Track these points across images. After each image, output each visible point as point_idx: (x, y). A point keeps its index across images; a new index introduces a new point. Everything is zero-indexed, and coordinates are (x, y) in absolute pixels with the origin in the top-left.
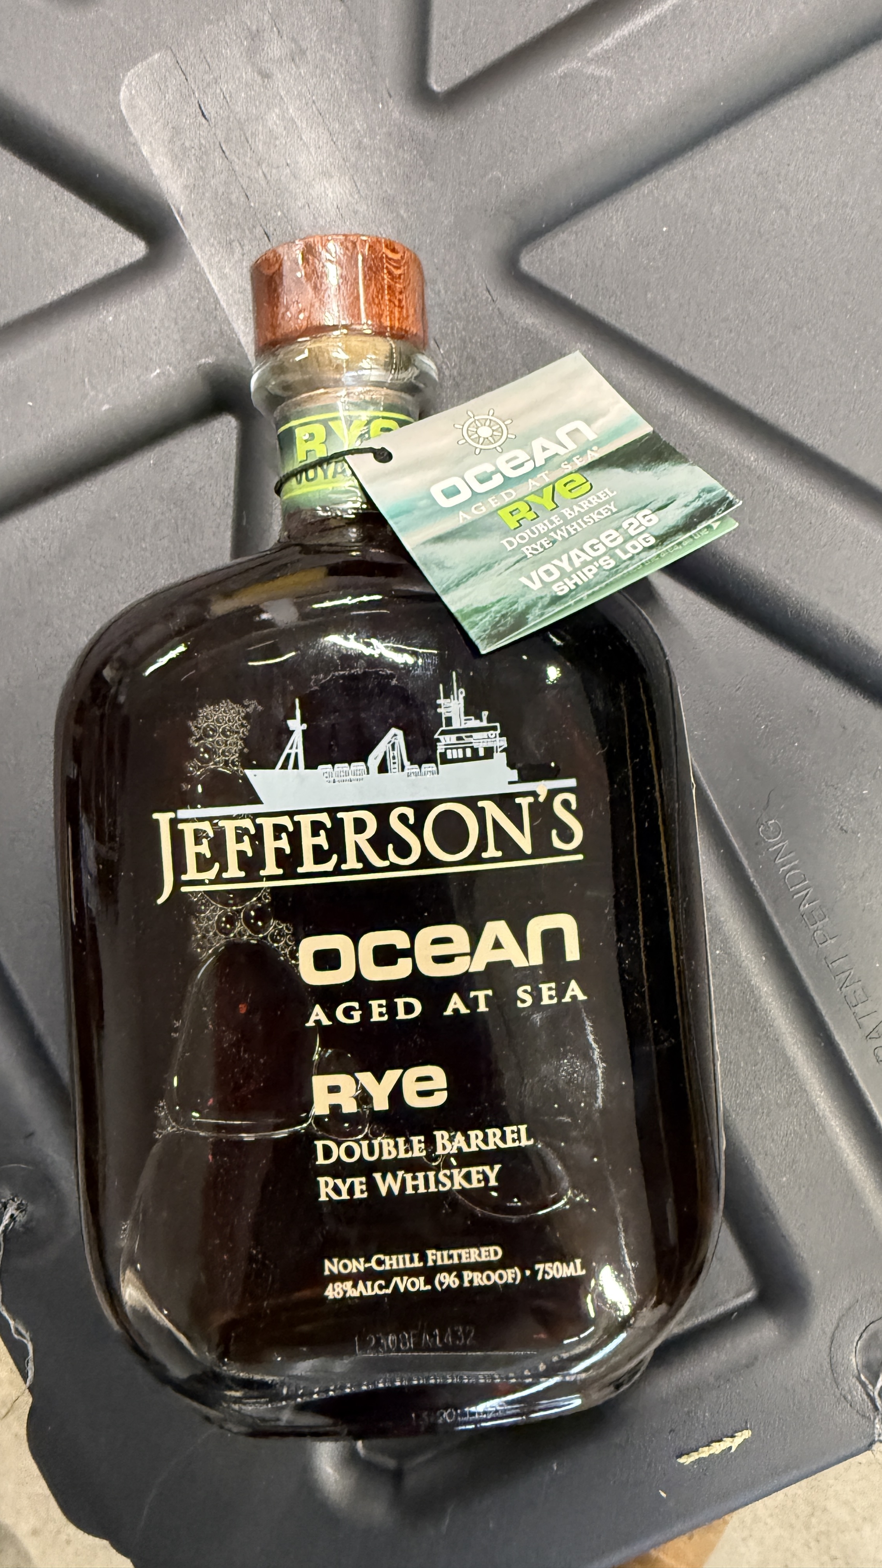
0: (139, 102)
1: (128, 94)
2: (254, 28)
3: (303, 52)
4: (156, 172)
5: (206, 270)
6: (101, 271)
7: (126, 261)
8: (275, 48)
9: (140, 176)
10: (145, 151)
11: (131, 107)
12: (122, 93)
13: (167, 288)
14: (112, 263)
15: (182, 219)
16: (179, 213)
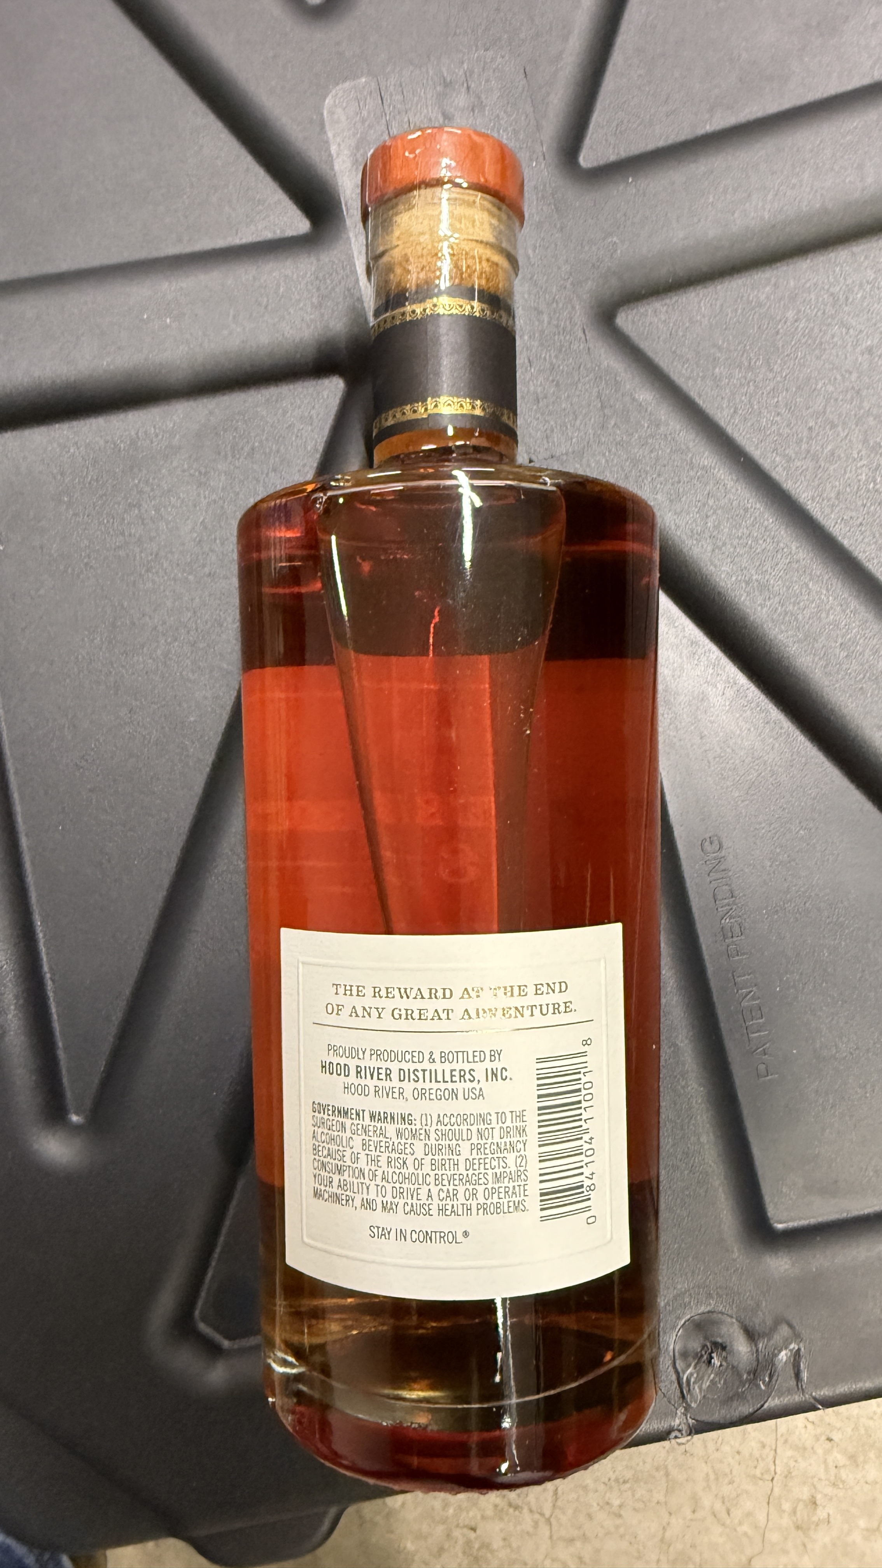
0: (339, 111)
1: (332, 102)
2: (448, 80)
3: (482, 107)
4: (336, 167)
5: (356, 254)
6: (268, 235)
7: (290, 233)
8: (461, 100)
9: (322, 167)
10: (334, 149)
11: (332, 113)
12: (327, 101)
13: (318, 260)
14: (278, 232)
15: (347, 210)
16: (346, 205)
